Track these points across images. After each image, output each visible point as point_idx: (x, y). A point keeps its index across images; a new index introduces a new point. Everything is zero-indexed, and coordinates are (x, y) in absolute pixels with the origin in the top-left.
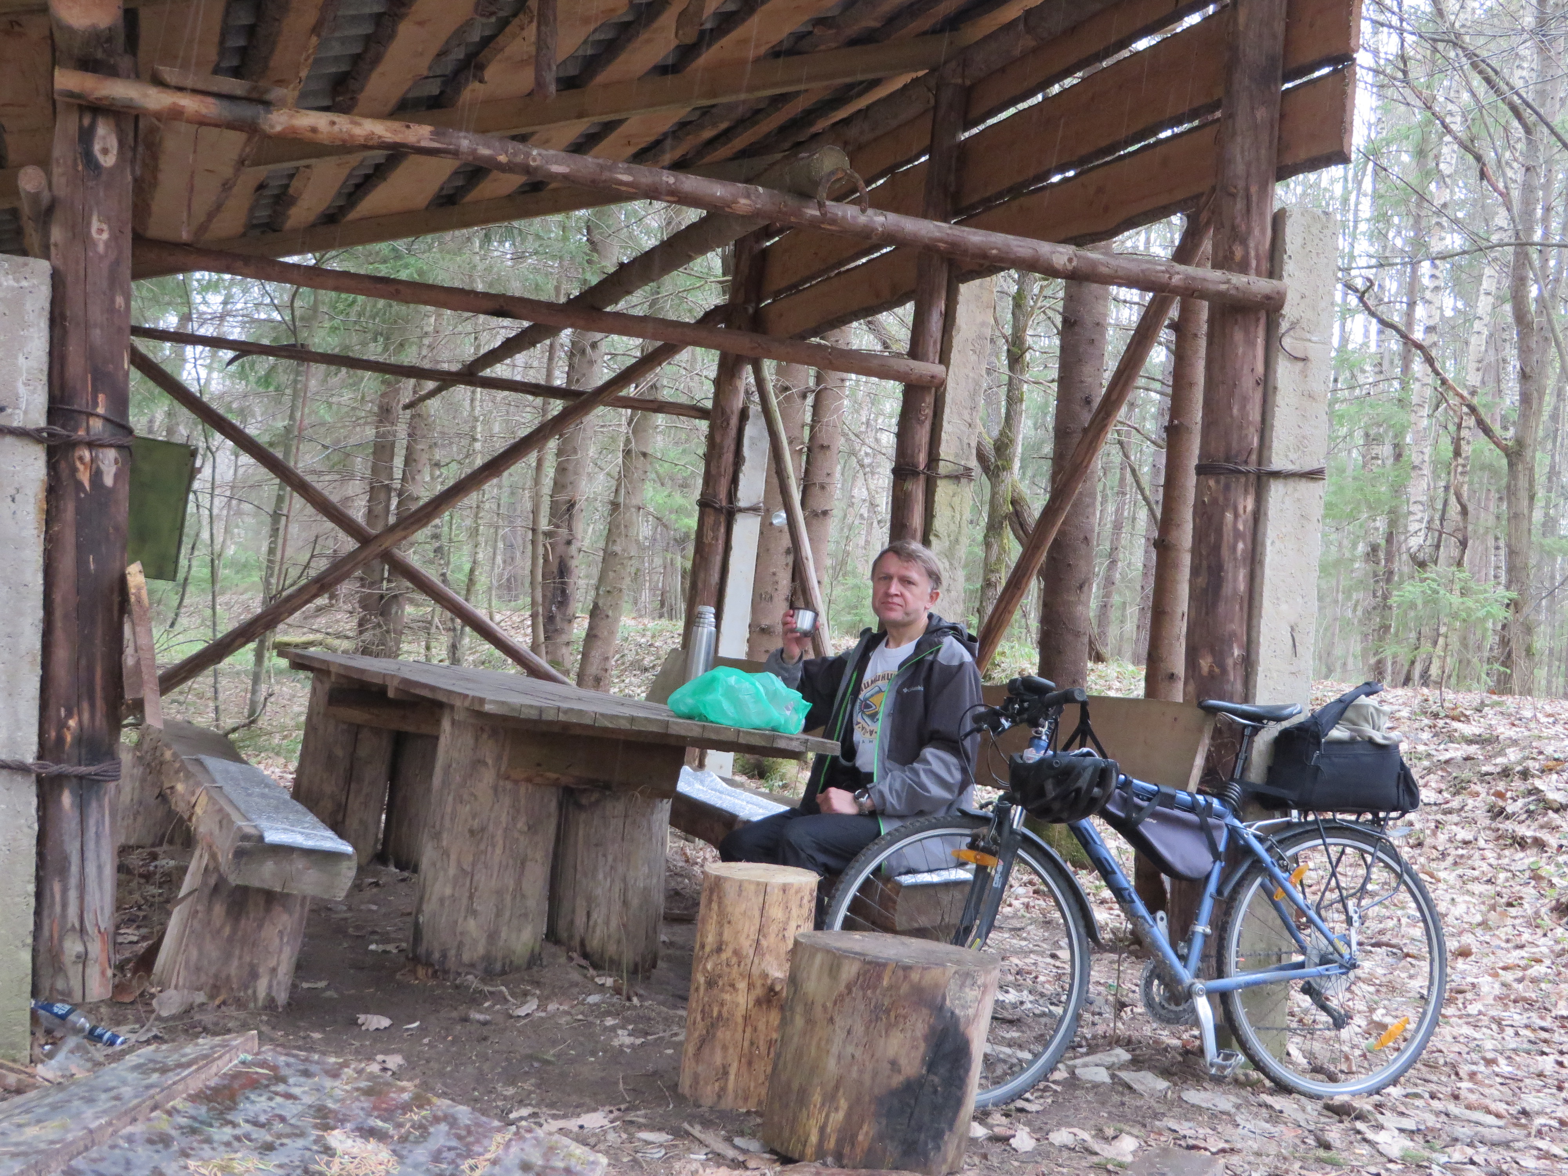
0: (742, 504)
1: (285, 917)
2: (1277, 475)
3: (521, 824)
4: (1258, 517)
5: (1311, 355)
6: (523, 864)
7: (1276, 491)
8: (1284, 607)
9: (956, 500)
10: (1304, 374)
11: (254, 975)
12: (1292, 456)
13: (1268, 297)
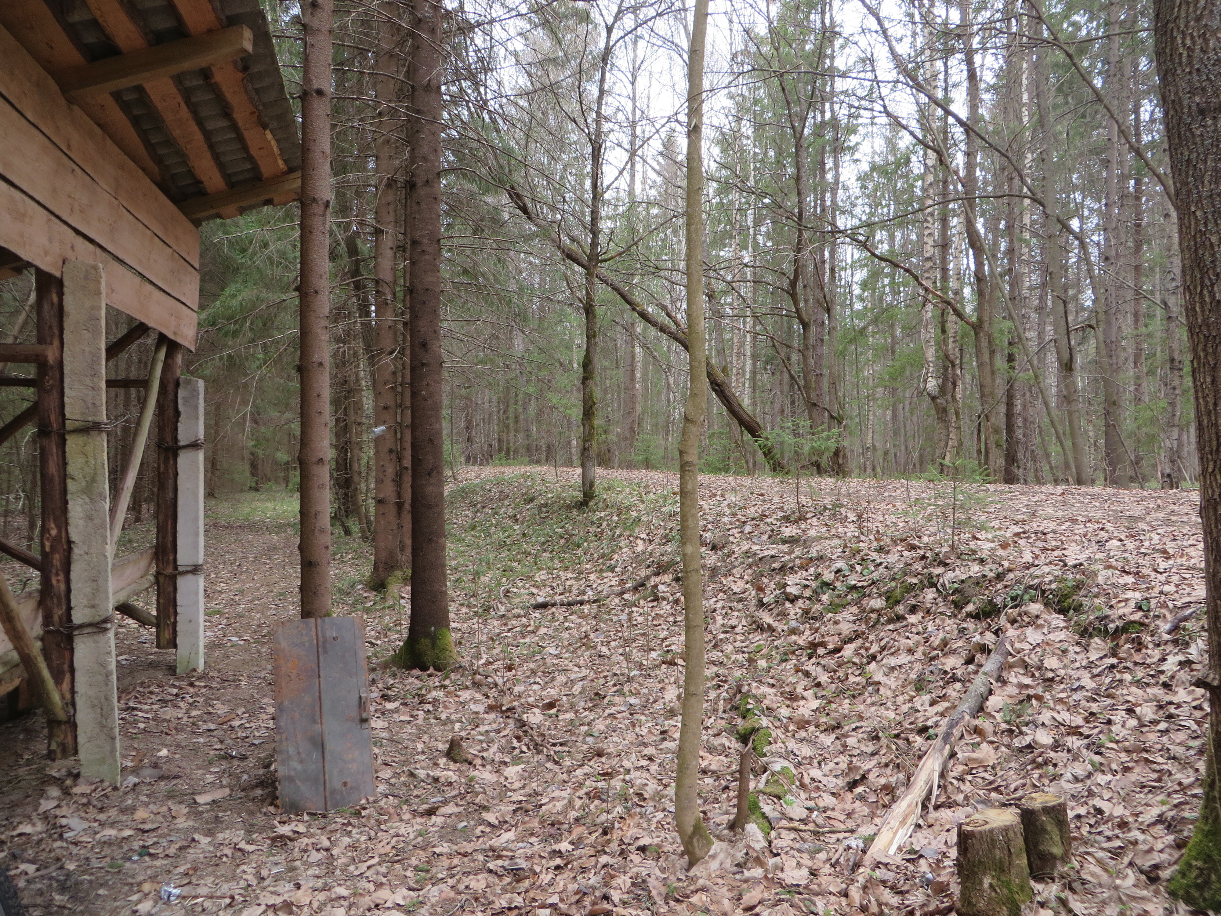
0: (181, 443)
9: (89, 449)
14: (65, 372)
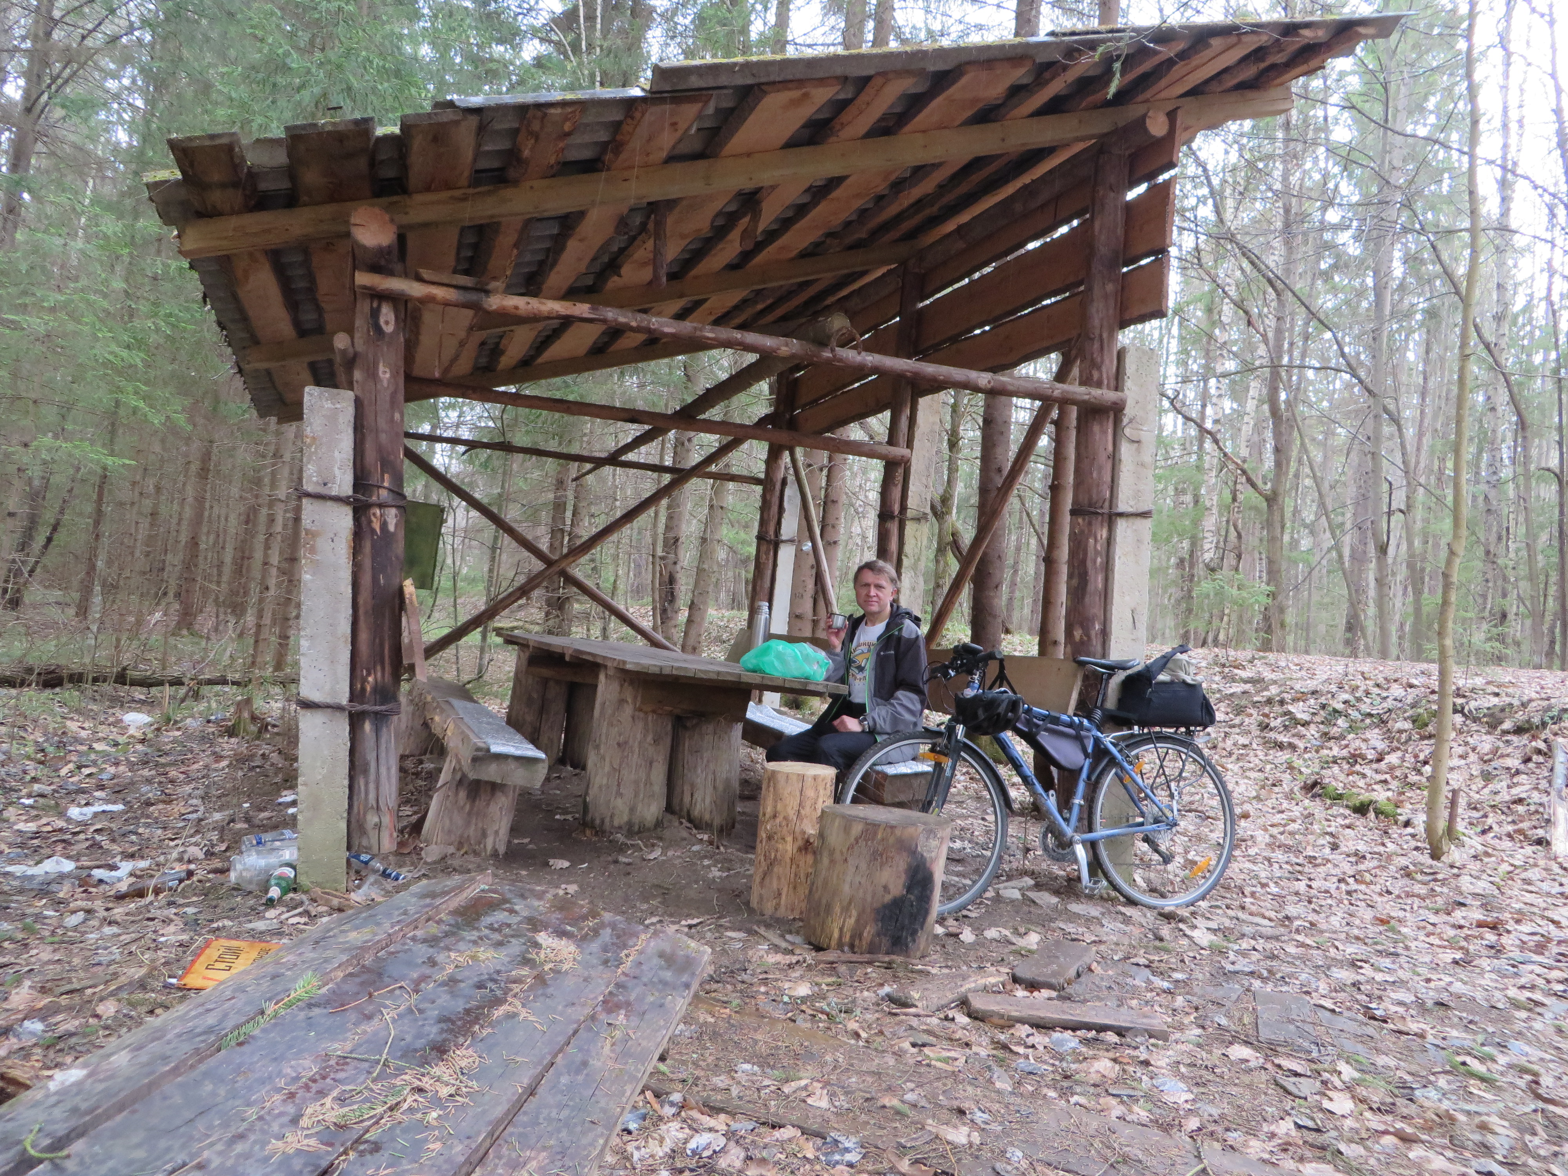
0: (784, 538)
1: (503, 799)
2: (1121, 515)
3: (650, 739)
4: (1110, 542)
5: (1143, 439)
6: (651, 764)
7: (1121, 526)
8: (1127, 598)
9: (918, 534)
10: (1138, 451)
11: (484, 835)
12: (1132, 503)
13: (1115, 403)
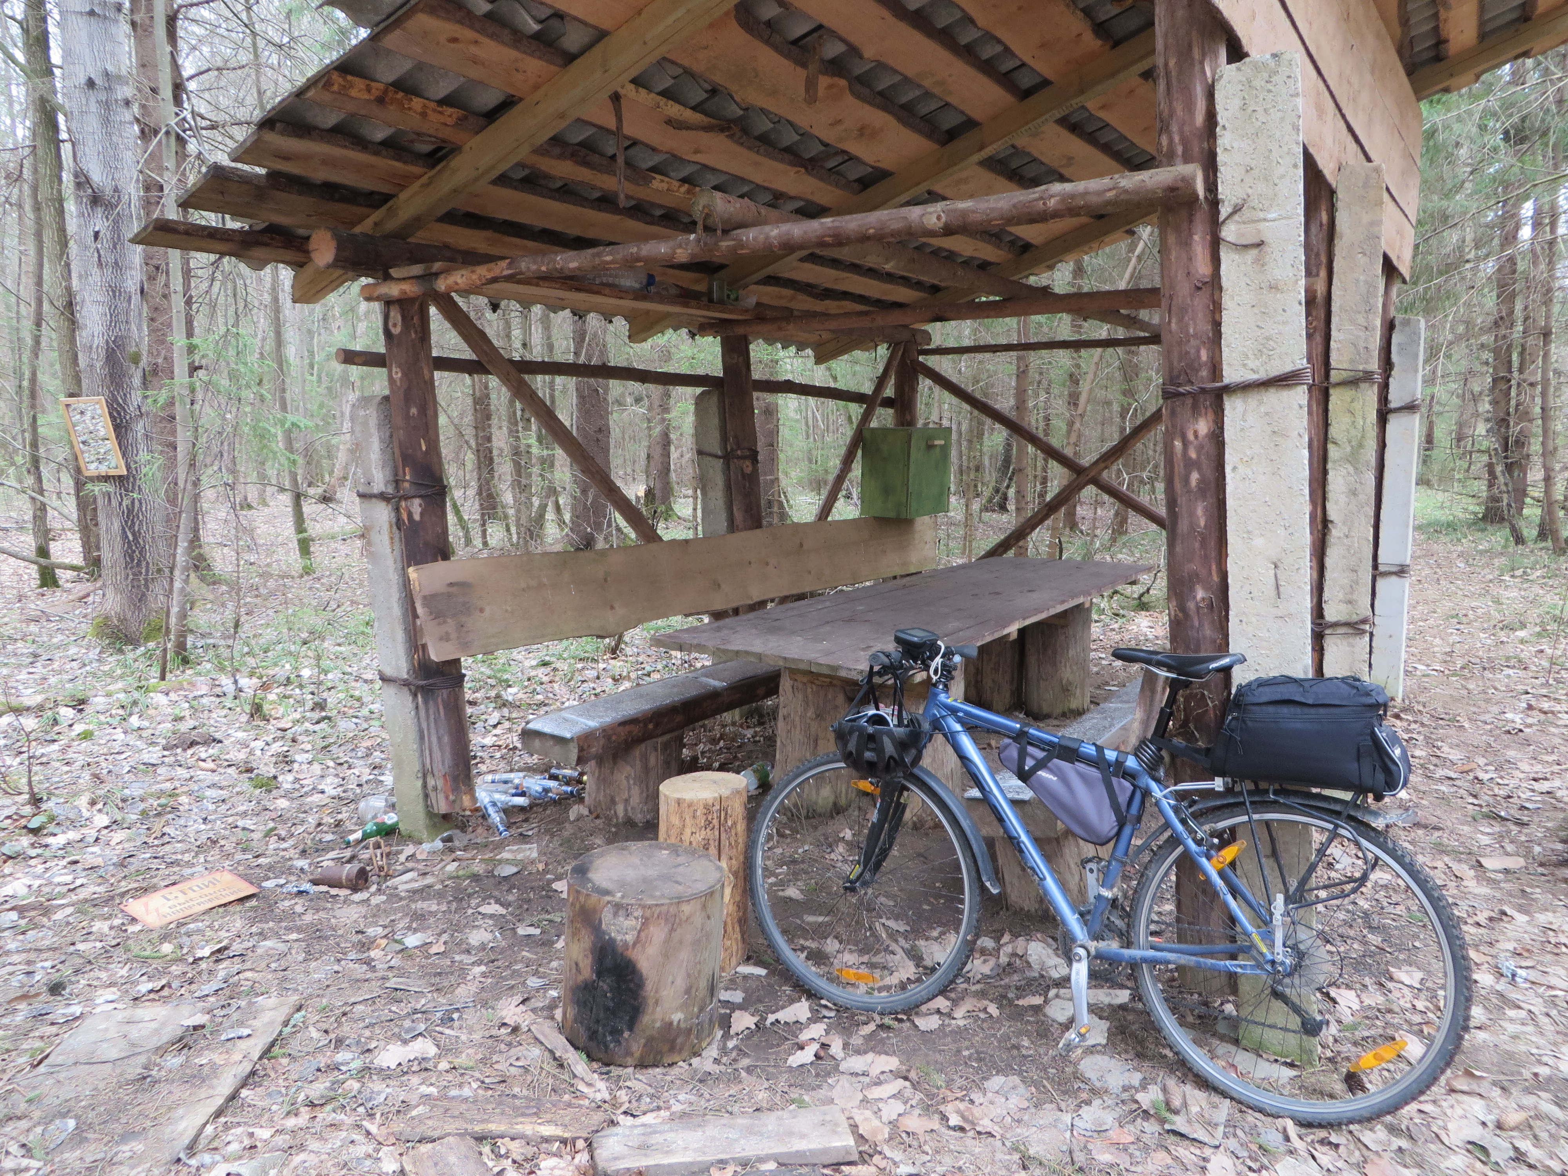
0: (1393, 405)
2: (1230, 389)
5: (1267, 236)
9: (1357, 406)
10: (1259, 262)
12: (1251, 364)
14: (1333, 309)
